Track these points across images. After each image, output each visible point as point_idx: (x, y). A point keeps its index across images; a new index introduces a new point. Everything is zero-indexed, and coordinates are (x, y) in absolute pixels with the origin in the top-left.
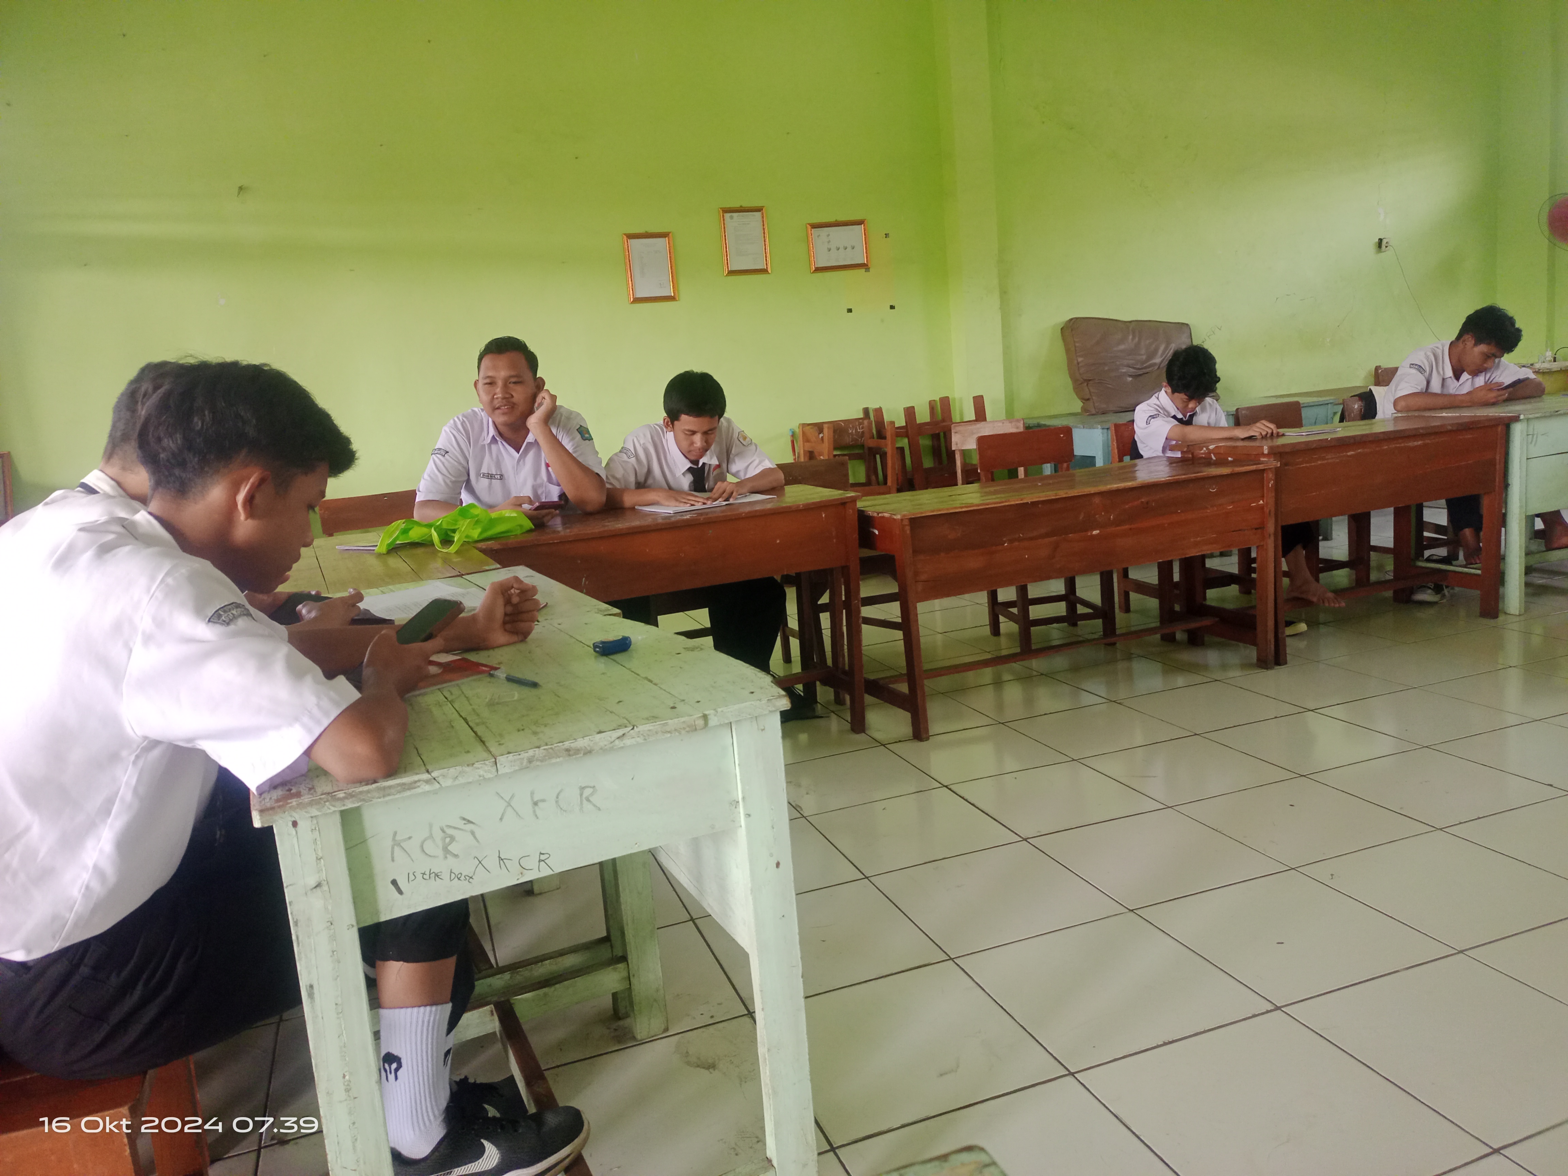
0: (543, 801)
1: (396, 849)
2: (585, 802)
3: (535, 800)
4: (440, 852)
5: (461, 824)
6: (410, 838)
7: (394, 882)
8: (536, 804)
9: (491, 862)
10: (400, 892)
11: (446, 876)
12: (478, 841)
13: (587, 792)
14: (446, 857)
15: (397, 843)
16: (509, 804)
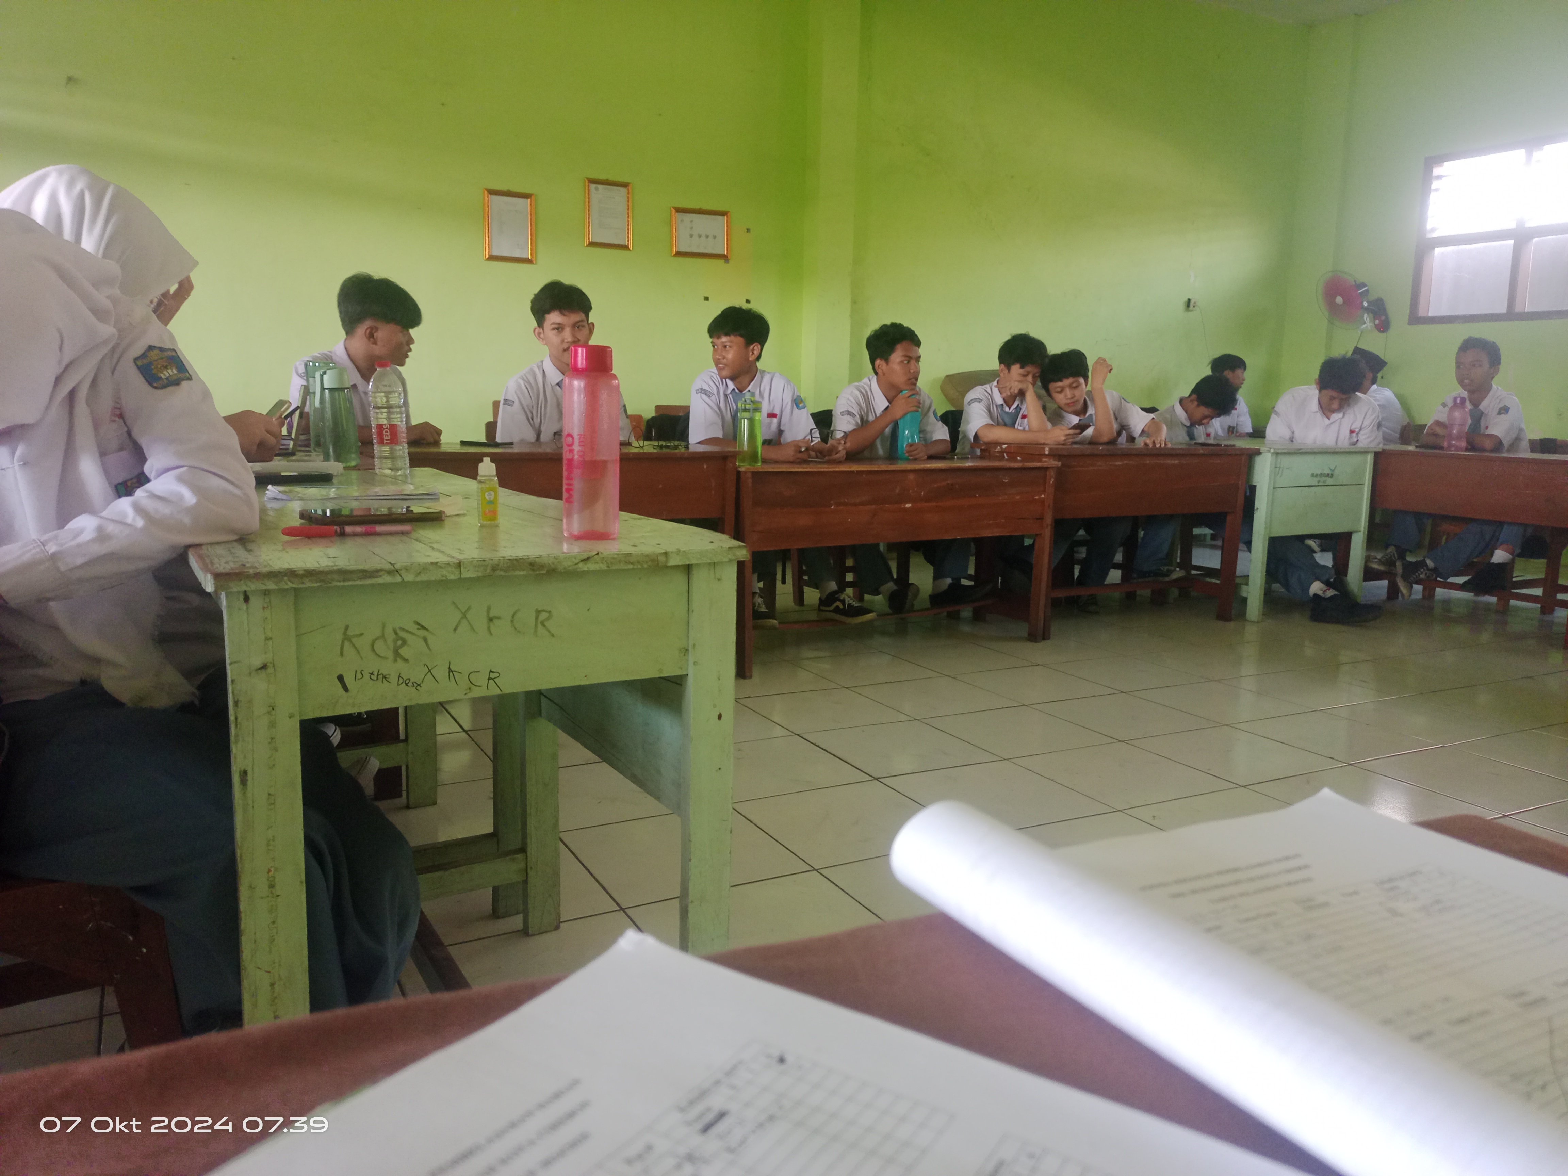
0: (499, 618)
1: (347, 644)
2: (540, 626)
3: (491, 615)
4: (390, 654)
5: (414, 628)
6: (362, 634)
7: (341, 678)
8: (491, 620)
9: (441, 673)
10: (346, 689)
11: (394, 679)
12: (430, 649)
13: (543, 616)
14: (395, 660)
15: (347, 638)
16: (464, 616)
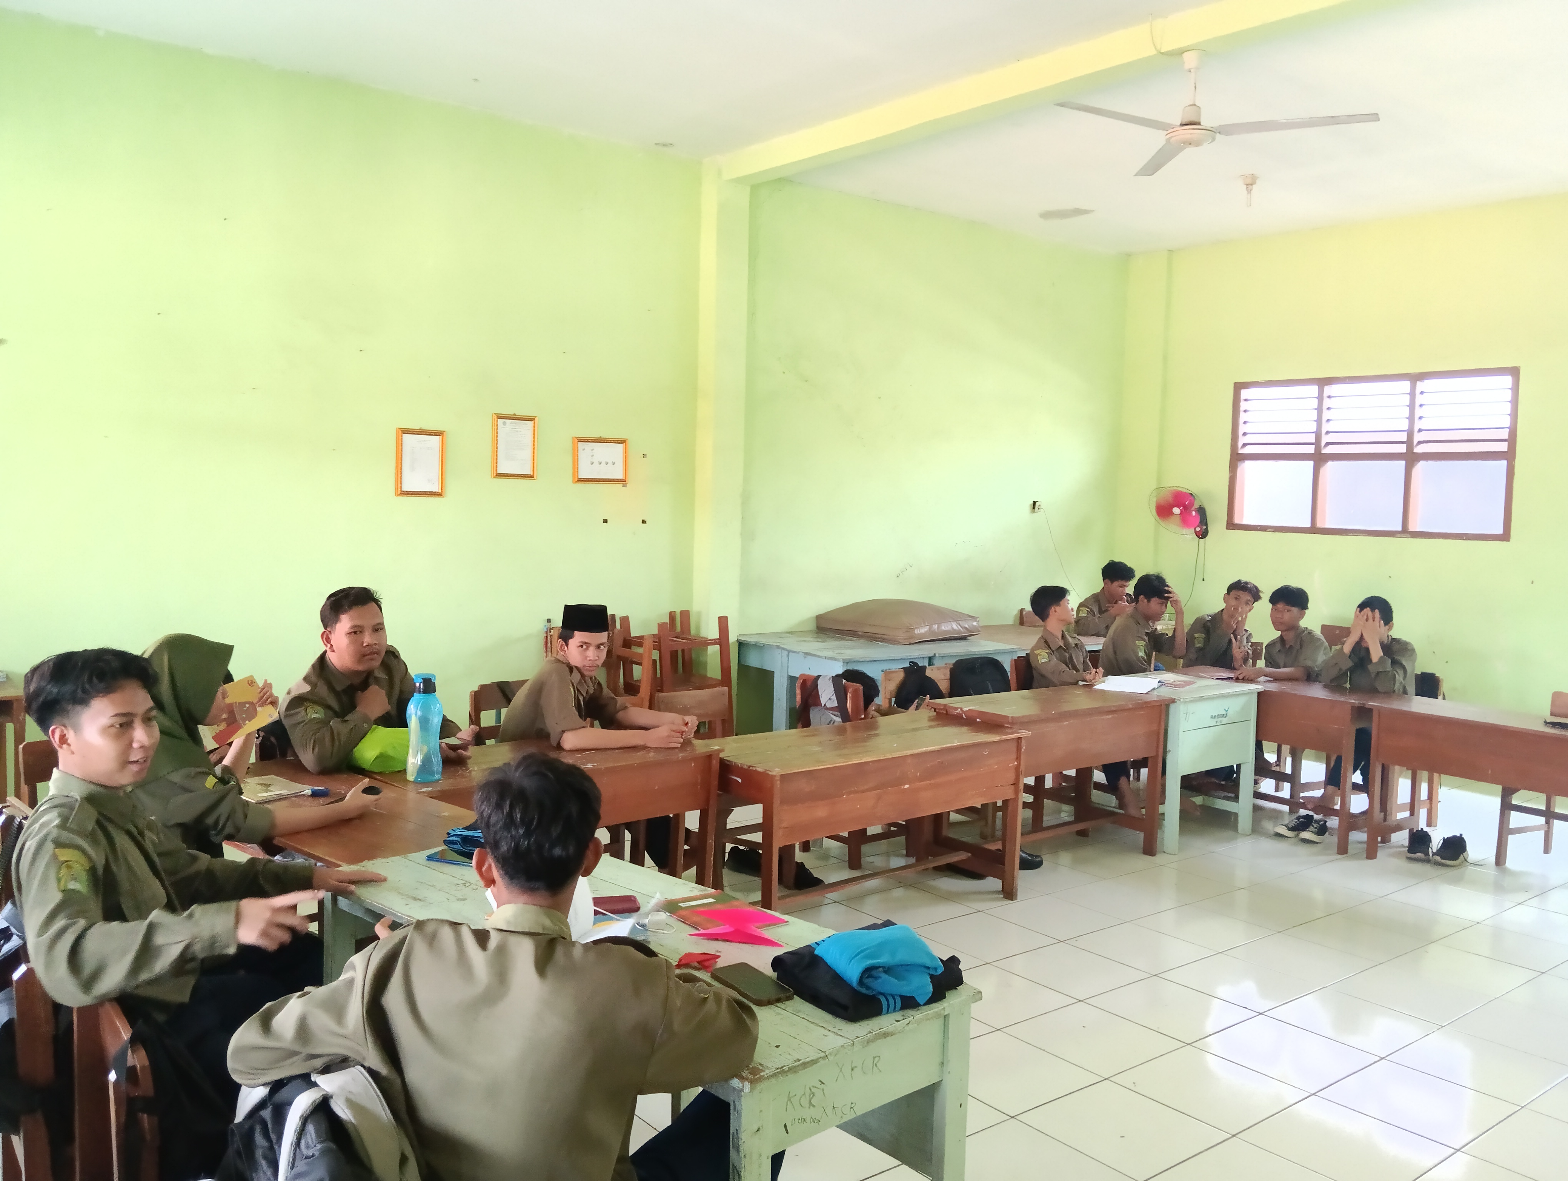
0: (856, 1067)
1: (789, 1102)
2: (874, 1066)
3: (853, 1066)
4: (808, 1105)
5: (818, 1084)
6: (795, 1095)
7: (785, 1126)
8: (852, 1069)
9: (829, 1110)
10: (787, 1133)
11: (808, 1120)
12: (824, 1095)
13: (877, 1059)
14: (809, 1108)
15: (789, 1099)
16: (841, 1071)
